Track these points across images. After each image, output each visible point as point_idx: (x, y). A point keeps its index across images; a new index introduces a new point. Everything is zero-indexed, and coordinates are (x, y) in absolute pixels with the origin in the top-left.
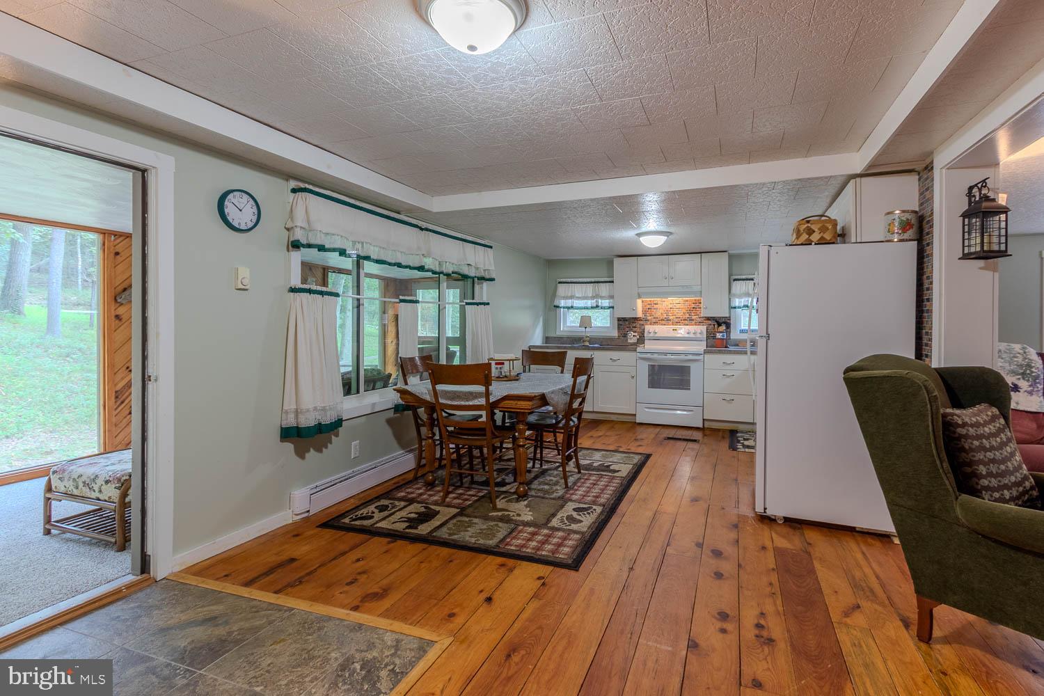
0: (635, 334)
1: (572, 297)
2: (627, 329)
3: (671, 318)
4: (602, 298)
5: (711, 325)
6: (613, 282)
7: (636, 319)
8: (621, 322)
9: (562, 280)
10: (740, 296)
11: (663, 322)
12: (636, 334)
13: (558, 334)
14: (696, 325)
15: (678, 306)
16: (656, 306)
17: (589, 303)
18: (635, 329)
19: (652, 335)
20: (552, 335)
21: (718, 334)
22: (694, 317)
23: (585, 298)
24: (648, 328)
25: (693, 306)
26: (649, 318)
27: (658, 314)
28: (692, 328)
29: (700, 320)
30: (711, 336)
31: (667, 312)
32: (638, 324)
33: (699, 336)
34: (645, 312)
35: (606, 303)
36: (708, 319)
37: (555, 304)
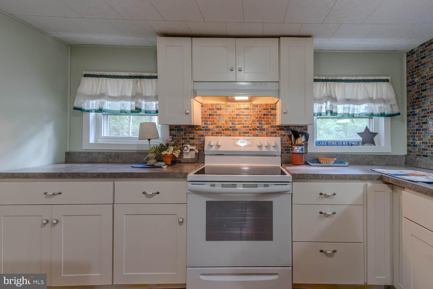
0: (192, 148)
1: (102, 96)
2: (183, 141)
3: (238, 127)
4: (147, 98)
5: (284, 135)
6: (156, 77)
7: (193, 128)
8: (174, 133)
9: (88, 73)
10: (320, 101)
11: (229, 132)
12: (194, 148)
13: (85, 148)
14: (267, 135)
15: (246, 112)
16: (219, 112)
17: (129, 105)
18: (192, 141)
19: (213, 149)
20: (75, 148)
21: (296, 148)
22: (265, 127)
23: (123, 98)
24: (210, 140)
25: (265, 112)
26: (210, 127)
27: (221, 122)
28: (265, 140)
29: (272, 130)
30: (286, 149)
31: (233, 119)
32: (196, 134)
33: (272, 149)
34: (204, 119)
35: (153, 105)
36: (282, 128)
37: (76, 105)
